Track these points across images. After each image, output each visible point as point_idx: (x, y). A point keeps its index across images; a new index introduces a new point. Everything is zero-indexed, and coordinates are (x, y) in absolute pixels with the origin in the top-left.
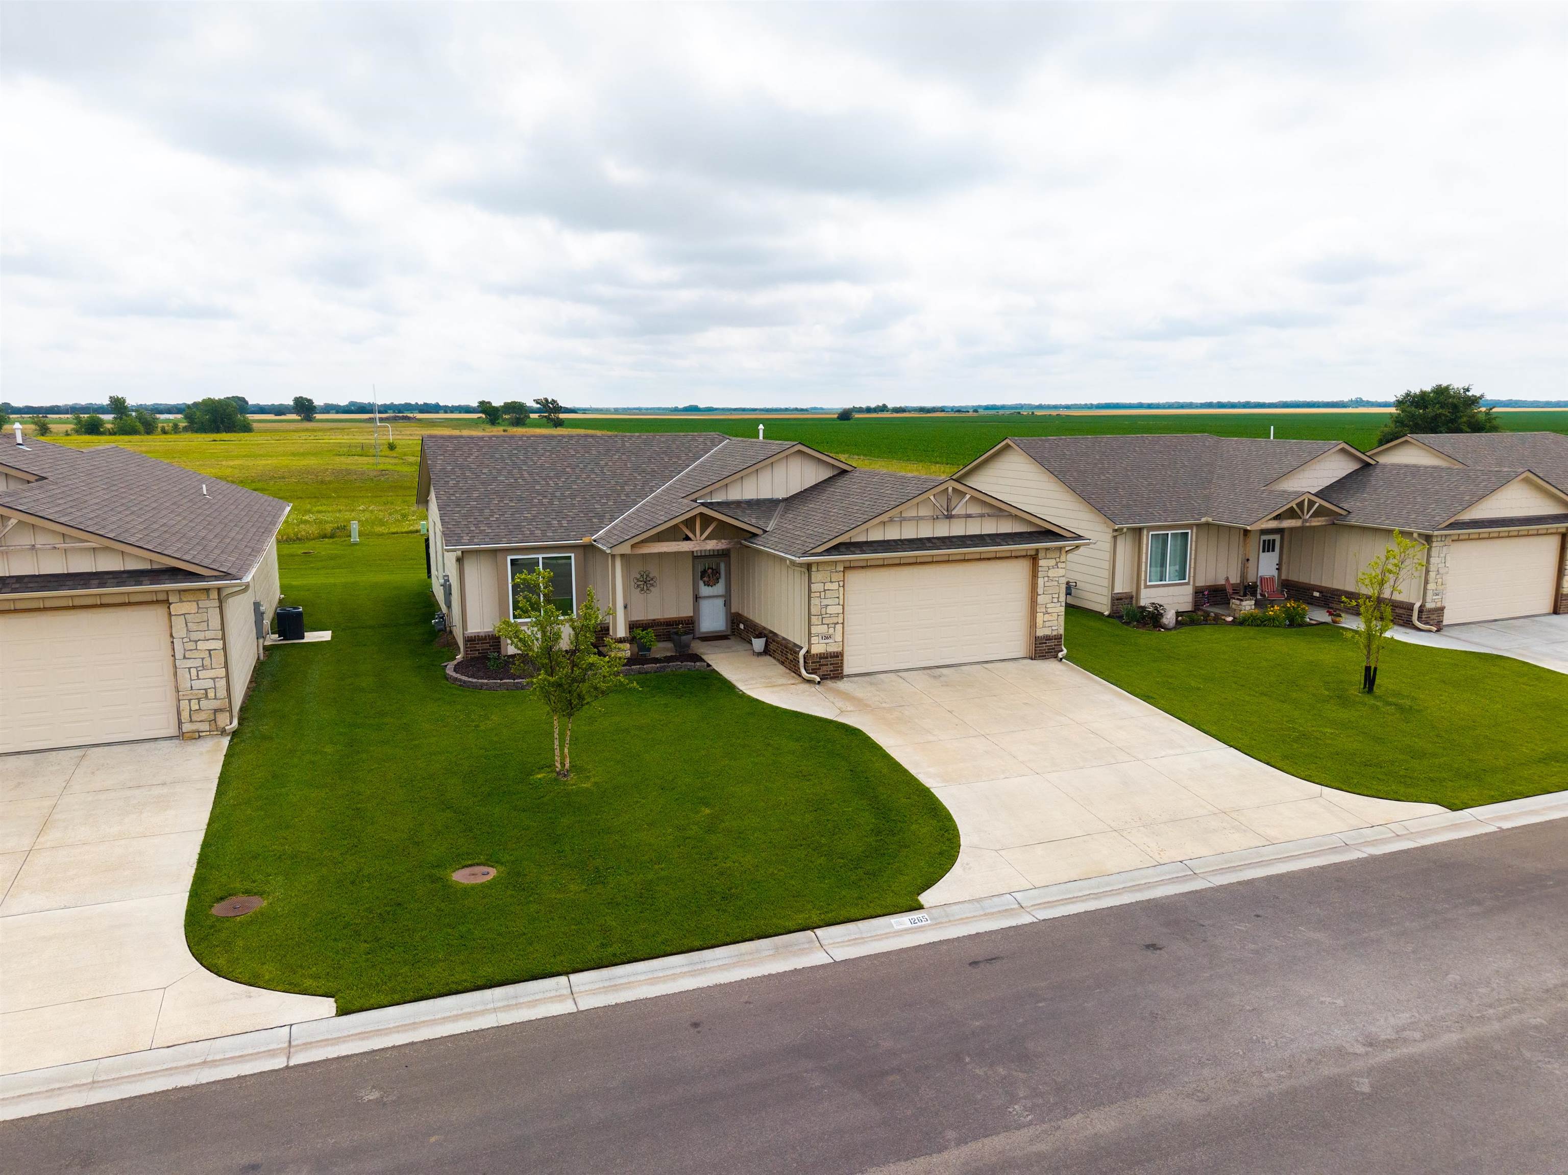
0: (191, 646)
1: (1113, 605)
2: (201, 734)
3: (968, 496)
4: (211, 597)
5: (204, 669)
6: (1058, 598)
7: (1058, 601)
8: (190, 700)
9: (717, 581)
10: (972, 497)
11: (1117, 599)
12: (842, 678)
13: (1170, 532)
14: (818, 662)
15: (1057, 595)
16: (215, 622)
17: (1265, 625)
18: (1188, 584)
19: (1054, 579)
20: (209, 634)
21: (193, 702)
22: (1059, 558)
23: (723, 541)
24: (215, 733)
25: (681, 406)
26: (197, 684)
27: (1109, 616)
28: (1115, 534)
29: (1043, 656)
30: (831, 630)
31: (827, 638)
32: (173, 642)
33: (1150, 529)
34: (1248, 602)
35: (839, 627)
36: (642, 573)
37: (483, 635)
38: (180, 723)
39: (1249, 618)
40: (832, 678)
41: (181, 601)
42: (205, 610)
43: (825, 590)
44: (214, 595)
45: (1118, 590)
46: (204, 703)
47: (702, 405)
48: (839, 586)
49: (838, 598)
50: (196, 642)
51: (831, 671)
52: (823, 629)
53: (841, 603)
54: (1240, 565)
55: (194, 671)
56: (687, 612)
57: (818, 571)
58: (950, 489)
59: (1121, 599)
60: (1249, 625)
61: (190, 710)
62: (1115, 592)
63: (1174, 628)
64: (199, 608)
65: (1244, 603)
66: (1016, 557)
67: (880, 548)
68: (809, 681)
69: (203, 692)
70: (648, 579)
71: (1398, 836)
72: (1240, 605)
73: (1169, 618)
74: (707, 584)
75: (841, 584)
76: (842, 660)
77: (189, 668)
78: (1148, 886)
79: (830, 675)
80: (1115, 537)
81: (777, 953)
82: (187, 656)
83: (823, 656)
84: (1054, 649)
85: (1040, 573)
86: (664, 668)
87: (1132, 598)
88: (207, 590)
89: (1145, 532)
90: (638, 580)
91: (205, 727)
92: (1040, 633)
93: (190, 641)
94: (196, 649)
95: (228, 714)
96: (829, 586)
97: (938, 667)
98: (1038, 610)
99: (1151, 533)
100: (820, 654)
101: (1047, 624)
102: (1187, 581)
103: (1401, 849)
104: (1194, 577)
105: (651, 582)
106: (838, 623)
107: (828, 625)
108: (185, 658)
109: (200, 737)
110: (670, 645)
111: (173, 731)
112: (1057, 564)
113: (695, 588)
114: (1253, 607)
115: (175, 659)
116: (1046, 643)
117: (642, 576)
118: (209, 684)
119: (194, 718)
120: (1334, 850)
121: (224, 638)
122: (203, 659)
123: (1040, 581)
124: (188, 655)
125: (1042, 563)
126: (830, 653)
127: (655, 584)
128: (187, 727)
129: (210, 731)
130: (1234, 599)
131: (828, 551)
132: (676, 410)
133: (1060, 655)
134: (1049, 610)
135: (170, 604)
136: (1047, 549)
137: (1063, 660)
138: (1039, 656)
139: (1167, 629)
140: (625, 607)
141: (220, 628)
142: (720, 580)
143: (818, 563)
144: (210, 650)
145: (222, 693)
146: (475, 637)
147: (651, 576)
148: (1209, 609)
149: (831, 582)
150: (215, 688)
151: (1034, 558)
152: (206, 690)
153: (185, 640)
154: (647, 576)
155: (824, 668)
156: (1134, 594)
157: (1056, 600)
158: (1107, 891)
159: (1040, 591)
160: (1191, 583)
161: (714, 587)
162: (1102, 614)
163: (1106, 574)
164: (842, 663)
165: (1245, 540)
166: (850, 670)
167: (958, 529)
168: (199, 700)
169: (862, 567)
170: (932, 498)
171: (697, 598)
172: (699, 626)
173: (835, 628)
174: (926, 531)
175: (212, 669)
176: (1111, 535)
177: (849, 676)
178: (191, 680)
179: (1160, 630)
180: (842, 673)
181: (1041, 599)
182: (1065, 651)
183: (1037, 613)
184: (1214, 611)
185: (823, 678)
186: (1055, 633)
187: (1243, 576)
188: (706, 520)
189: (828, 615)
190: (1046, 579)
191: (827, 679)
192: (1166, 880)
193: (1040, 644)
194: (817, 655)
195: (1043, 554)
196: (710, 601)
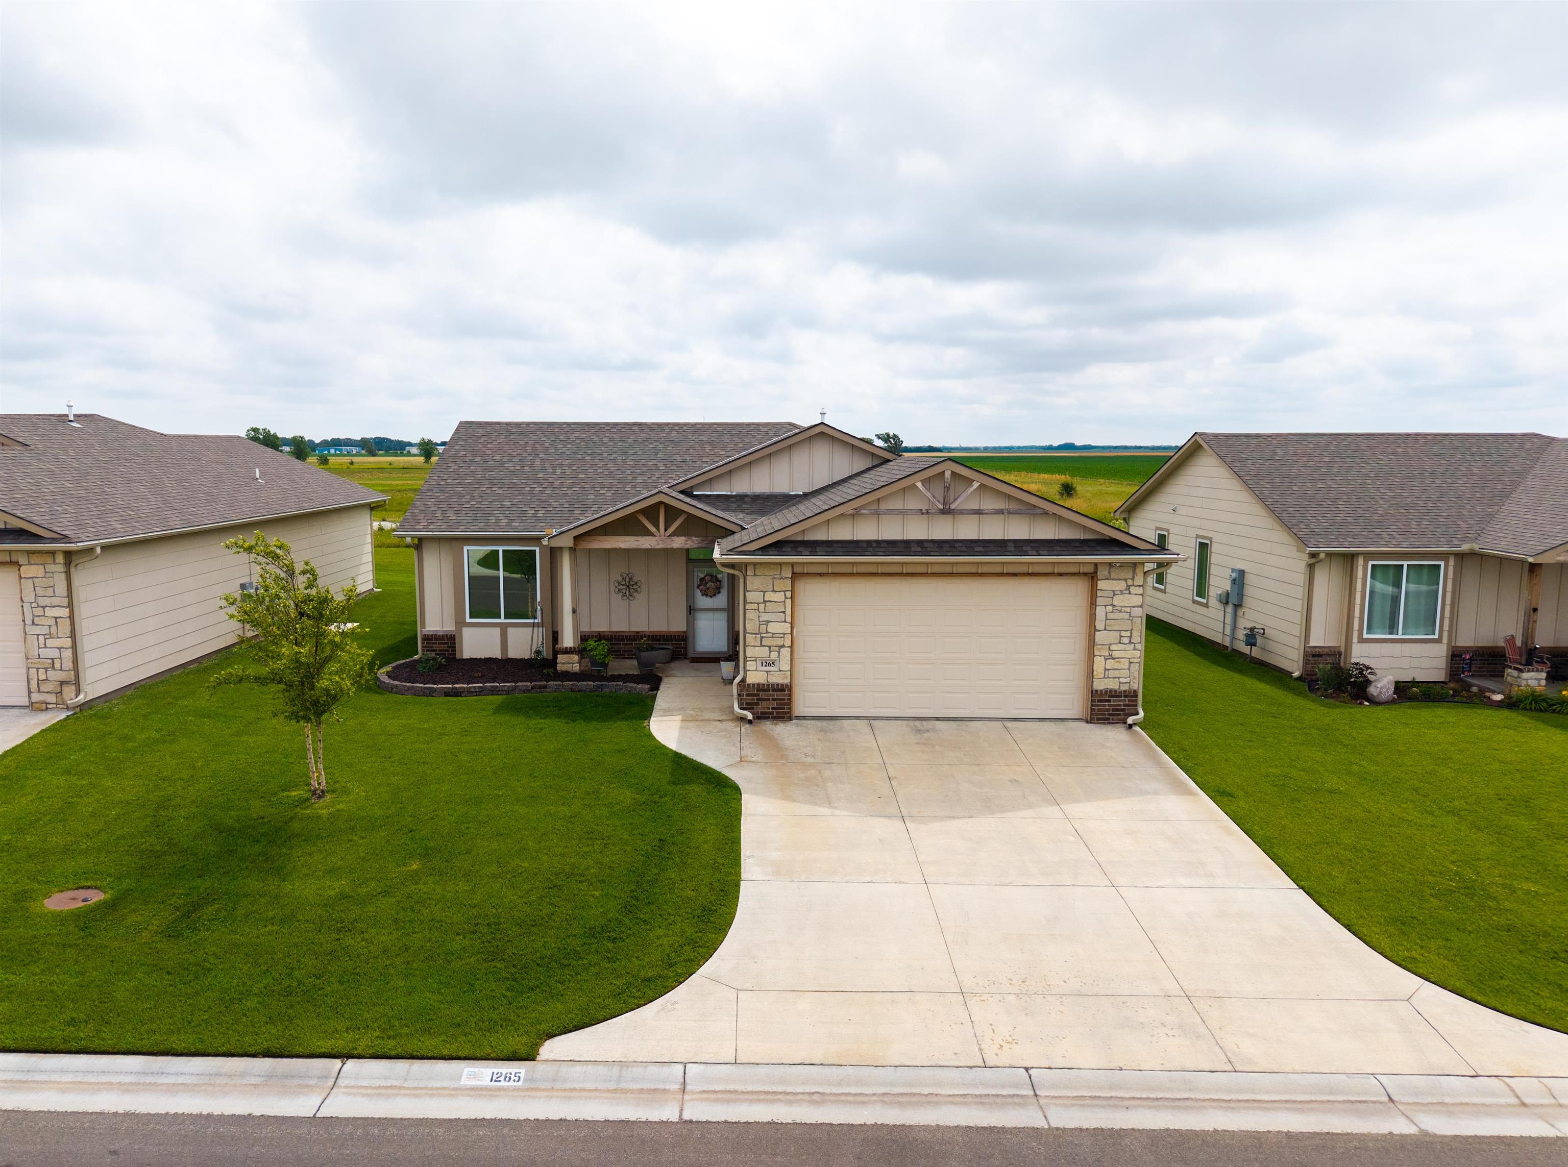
0: (39, 611)
1: (1306, 662)
2: (49, 706)
3: (976, 485)
4: (57, 561)
5: (51, 638)
6: (1131, 637)
7: (1130, 642)
8: (38, 669)
9: (718, 591)
10: (982, 486)
11: (1313, 655)
12: (790, 719)
13: (1405, 564)
14: (755, 695)
15: (1128, 634)
16: (61, 588)
17: (1554, 711)
18: (1439, 641)
19: (1123, 609)
20: (55, 601)
21: (40, 670)
22: (1133, 579)
23: (694, 538)
24: (61, 706)
25: (1055, 444)
26: (44, 653)
27: (1299, 679)
28: (1313, 561)
29: (1105, 719)
30: (774, 655)
31: (769, 665)
32: (22, 606)
33: (1369, 556)
34: (1532, 674)
35: (786, 652)
36: (625, 576)
37: (441, 634)
38: (30, 692)
39: (1526, 698)
40: (775, 718)
41: (29, 564)
42: (51, 575)
43: (765, 602)
44: (60, 559)
45: (1317, 640)
46: (51, 673)
47: (1078, 443)
48: (786, 598)
49: (784, 612)
50: (44, 607)
51: (773, 708)
52: (763, 652)
53: (789, 619)
54: (1522, 618)
55: (41, 638)
56: (678, 625)
57: (755, 575)
58: (948, 474)
59: (1320, 655)
60: (1525, 709)
61: (38, 679)
62: (1312, 644)
63: (1391, 702)
64: (46, 572)
65: (1525, 675)
66: (1061, 575)
67: (840, 549)
68: (743, 719)
69: (50, 661)
70: (632, 583)
71: (1524, 1104)
72: (1519, 677)
73: (1382, 686)
74: (705, 594)
75: (789, 594)
76: (790, 695)
77: (38, 635)
78: (931, 1100)
79: (772, 713)
80: (1311, 567)
81: (269, 1082)
82: (36, 622)
83: (762, 688)
84: (1123, 710)
85: (1098, 599)
86: (601, 688)
87: (1340, 655)
88: (53, 553)
89: (1361, 561)
90: (619, 584)
91: (51, 698)
92: (1099, 685)
93: (38, 606)
94: (44, 616)
95: (73, 687)
96: (769, 596)
97: (937, 719)
98: (1096, 653)
99: (1371, 563)
100: (758, 684)
101: (1111, 674)
102: (1436, 636)
103: (1502, 1134)
104: (1450, 632)
105: (635, 587)
106: (783, 646)
107: (770, 647)
108: (33, 623)
109: (47, 709)
110: (635, 662)
111: (25, 701)
112: (1128, 587)
113: (690, 597)
114: (1543, 682)
115: (25, 625)
116: (1110, 701)
117: (624, 579)
118: (55, 653)
119: (42, 689)
120: (1356, 1106)
121: (71, 606)
122: (50, 626)
123: (1100, 612)
124: (37, 620)
125: (1101, 584)
126: (773, 685)
127: (639, 590)
128: (36, 697)
129: (56, 704)
130: (1510, 667)
131: (764, 550)
132: (1050, 448)
133: (1130, 720)
134: (1115, 654)
135: (20, 566)
136: (1110, 565)
137: (1137, 728)
138: (1098, 719)
139: (1374, 702)
140: (574, 611)
141: (66, 594)
142: (722, 590)
143: (755, 565)
144: (56, 618)
145: (68, 664)
146: (432, 635)
147: (635, 579)
148: (1469, 680)
149: (773, 591)
150: (61, 658)
151: (1092, 577)
152: (52, 659)
153: (34, 605)
154: (631, 579)
155: (764, 704)
156: (1343, 650)
157: (1126, 640)
158: (849, 1094)
159: (1100, 625)
160: (1445, 640)
161: (714, 598)
162: (1289, 674)
163: (1298, 618)
164: (790, 699)
165: (1531, 579)
166: (806, 710)
167: (967, 530)
168: (46, 669)
169: (820, 575)
170: (919, 485)
171: (691, 610)
172: (694, 644)
173: (779, 652)
174: (917, 531)
175: (58, 638)
176: (1305, 562)
177: (798, 718)
178: (39, 648)
179: (1361, 704)
180: (790, 713)
181: (1100, 637)
182: (1142, 714)
183: (1094, 656)
184: (1477, 683)
185: (761, 717)
186: (1124, 688)
187: (1528, 635)
188: (672, 513)
189: (771, 635)
190: (1110, 608)
191: (768, 718)
192: (972, 1095)
193: (1099, 701)
194: (754, 685)
195: (1106, 573)
196: (710, 615)
